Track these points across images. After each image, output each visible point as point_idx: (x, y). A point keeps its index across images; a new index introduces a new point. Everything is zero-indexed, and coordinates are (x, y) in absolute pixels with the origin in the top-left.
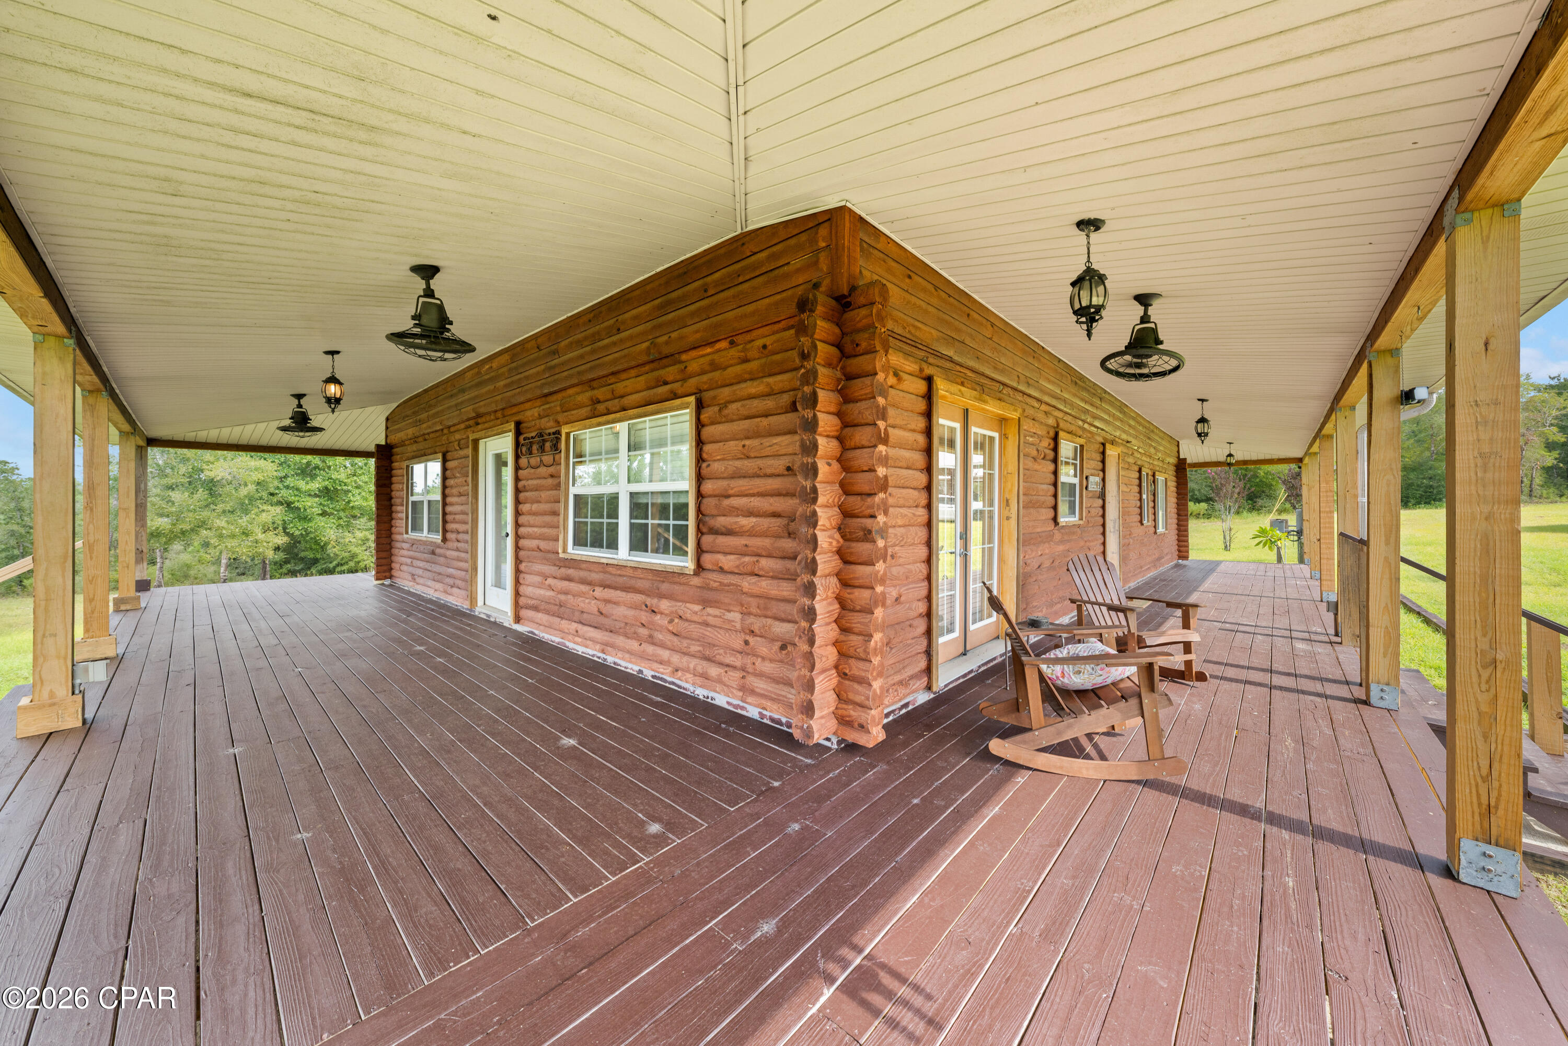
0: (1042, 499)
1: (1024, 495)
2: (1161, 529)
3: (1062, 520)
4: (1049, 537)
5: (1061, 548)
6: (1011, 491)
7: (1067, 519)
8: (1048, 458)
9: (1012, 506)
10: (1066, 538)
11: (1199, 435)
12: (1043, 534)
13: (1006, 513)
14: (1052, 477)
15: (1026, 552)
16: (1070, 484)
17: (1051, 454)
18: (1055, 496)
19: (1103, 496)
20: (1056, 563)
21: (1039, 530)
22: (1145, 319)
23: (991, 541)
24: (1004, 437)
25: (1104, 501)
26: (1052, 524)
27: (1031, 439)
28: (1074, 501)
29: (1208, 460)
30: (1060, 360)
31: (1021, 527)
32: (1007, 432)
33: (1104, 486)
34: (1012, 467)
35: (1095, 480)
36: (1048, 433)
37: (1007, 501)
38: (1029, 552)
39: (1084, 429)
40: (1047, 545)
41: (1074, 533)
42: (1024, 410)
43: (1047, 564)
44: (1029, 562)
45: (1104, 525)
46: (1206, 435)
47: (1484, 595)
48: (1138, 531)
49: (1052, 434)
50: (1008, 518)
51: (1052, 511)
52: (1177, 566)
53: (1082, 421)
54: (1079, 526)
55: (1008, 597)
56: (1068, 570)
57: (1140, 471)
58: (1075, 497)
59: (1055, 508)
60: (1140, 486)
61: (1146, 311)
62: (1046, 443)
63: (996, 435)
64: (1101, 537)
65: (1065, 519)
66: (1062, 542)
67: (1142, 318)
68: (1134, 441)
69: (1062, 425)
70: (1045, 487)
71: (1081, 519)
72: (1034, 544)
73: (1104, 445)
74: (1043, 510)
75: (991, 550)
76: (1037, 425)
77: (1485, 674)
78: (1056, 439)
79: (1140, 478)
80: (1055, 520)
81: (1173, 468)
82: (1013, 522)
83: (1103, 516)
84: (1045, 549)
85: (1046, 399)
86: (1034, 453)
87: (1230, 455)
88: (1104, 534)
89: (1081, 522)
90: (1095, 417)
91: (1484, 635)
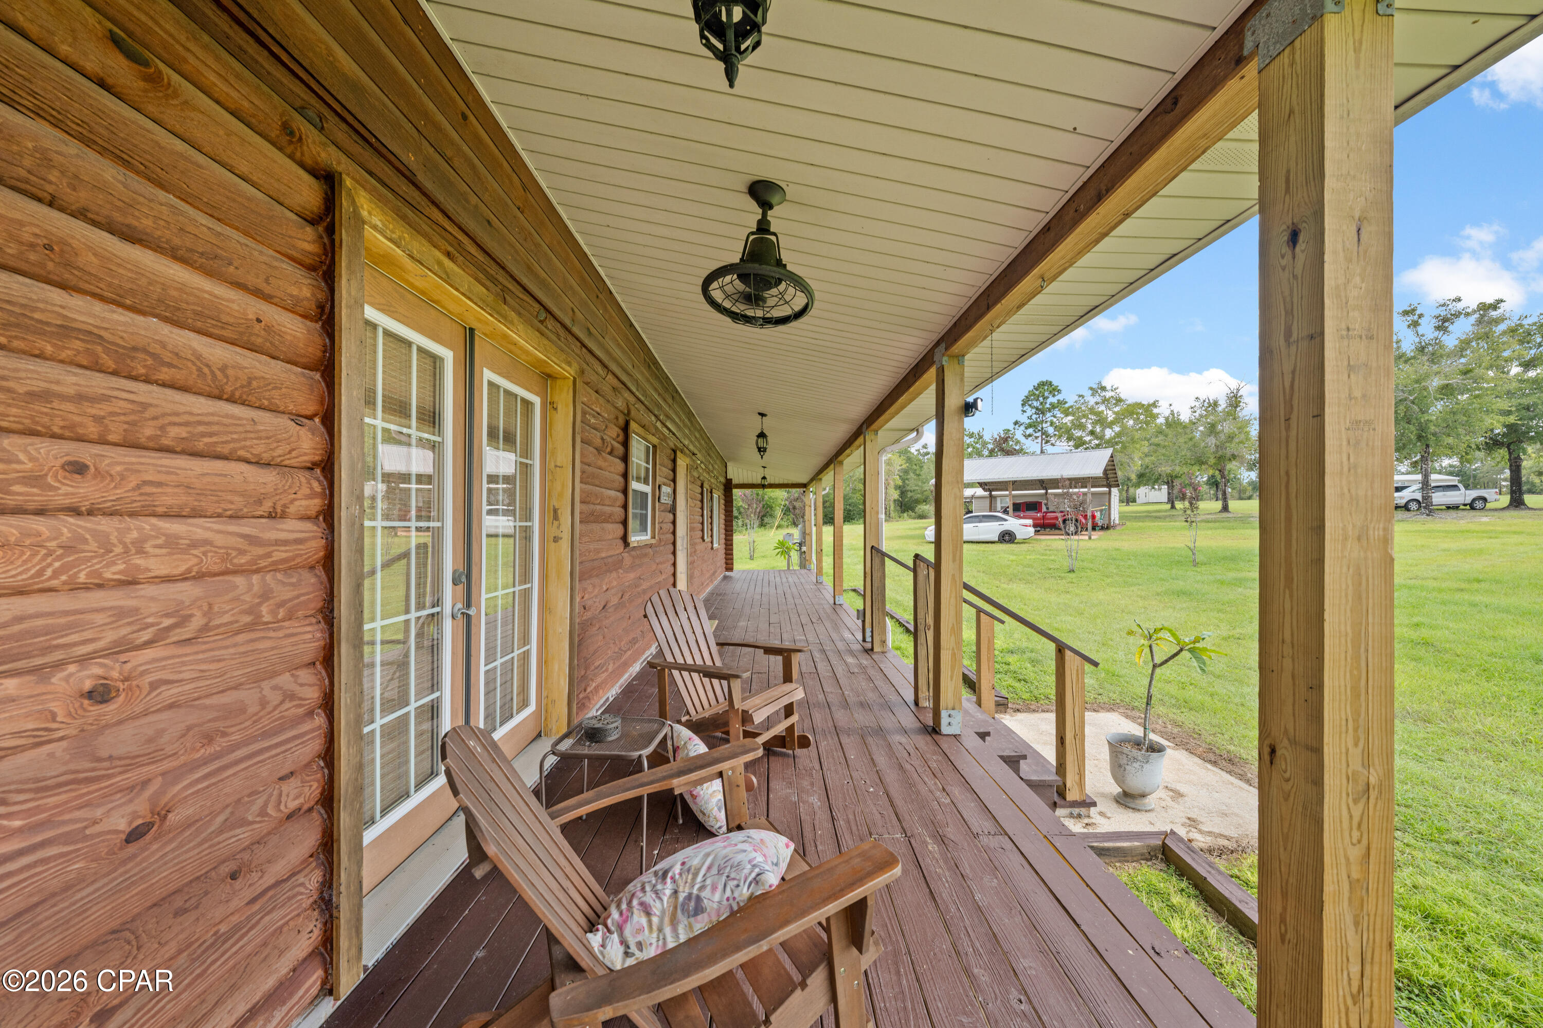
0: (607, 509)
1: (582, 502)
2: (716, 545)
3: (633, 539)
4: (617, 565)
5: (632, 576)
6: (561, 495)
7: (638, 538)
8: (616, 453)
9: (562, 519)
10: (637, 562)
11: (759, 449)
12: (610, 560)
13: (552, 531)
14: (621, 480)
15: (584, 590)
16: (642, 493)
17: (620, 449)
18: (625, 507)
19: (673, 510)
20: (626, 597)
21: (603, 555)
22: (763, 227)
23: (526, 577)
24: (549, 406)
25: (674, 515)
26: (620, 543)
27: (593, 421)
28: (646, 515)
29: (746, 482)
30: (632, 325)
31: (577, 553)
32: (556, 399)
33: (675, 498)
34: (563, 455)
35: (667, 490)
36: (617, 418)
37: (555, 511)
38: (590, 589)
39: (657, 428)
40: (614, 575)
41: (646, 555)
42: (582, 372)
43: (615, 600)
44: (589, 603)
45: (674, 544)
46: (765, 450)
47: (1355, 672)
48: (701, 547)
49: (621, 421)
50: (556, 539)
51: (621, 527)
52: (725, 577)
53: (655, 416)
54: (651, 546)
55: (556, 667)
56: (645, 616)
57: (702, 487)
58: (646, 509)
59: (625, 523)
60: (702, 501)
61: (764, 215)
62: (614, 431)
63: (536, 400)
64: (671, 556)
65: (635, 539)
66: (632, 567)
67: (760, 222)
68: (699, 455)
69: (633, 413)
70: (612, 493)
71: (653, 537)
72: (597, 576)
73: (675, 452)
74: (610, 527)
75: (526, 594)
76: (601, 400)
77: (1357, 811)
78: (626, 429)
79: (702, 494)
80: (625, 539)
81: (722, 487)
82: (565, 544)
83: (674, 533)
84: (612, 580)
85: (613, 367)
86: (598, 442)
87: (764, 478)
88: (674, 553)
89: (653, 541)
90: (668, 417)
91: (1356, 745)
